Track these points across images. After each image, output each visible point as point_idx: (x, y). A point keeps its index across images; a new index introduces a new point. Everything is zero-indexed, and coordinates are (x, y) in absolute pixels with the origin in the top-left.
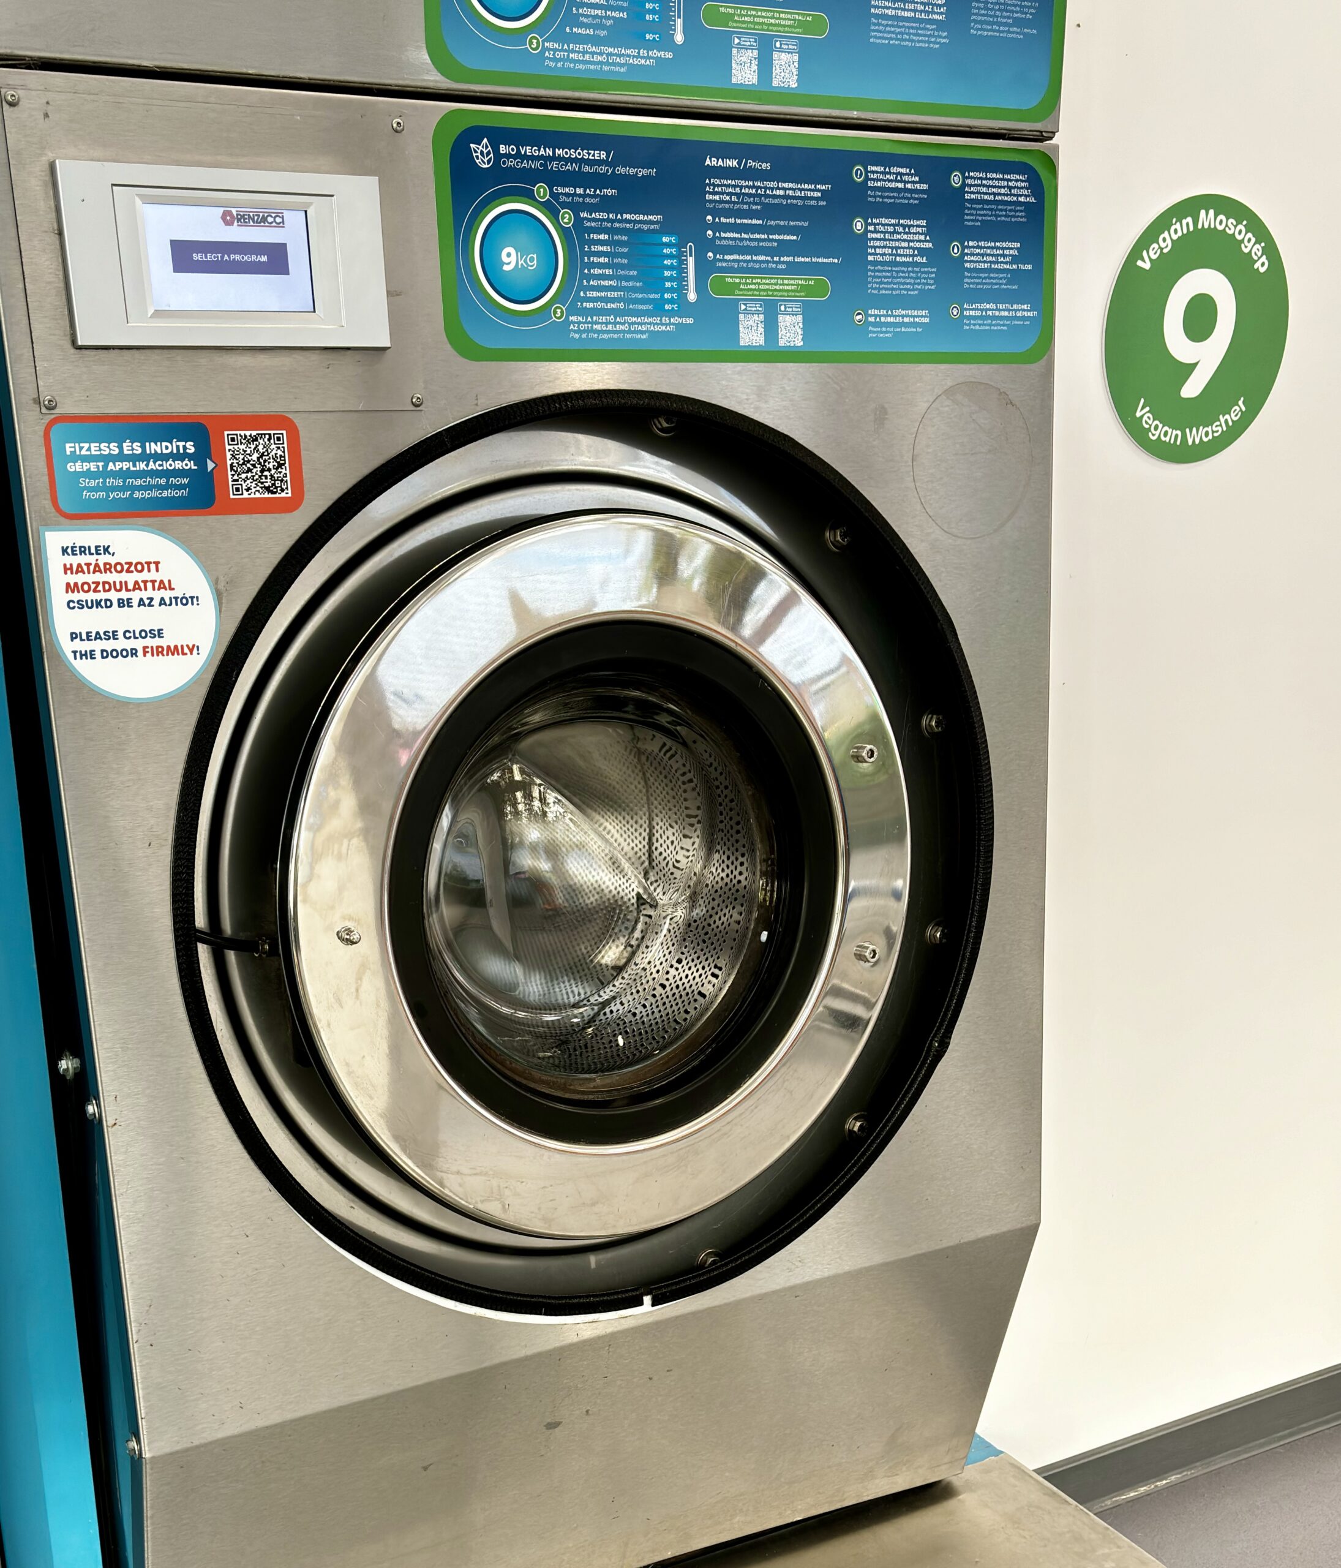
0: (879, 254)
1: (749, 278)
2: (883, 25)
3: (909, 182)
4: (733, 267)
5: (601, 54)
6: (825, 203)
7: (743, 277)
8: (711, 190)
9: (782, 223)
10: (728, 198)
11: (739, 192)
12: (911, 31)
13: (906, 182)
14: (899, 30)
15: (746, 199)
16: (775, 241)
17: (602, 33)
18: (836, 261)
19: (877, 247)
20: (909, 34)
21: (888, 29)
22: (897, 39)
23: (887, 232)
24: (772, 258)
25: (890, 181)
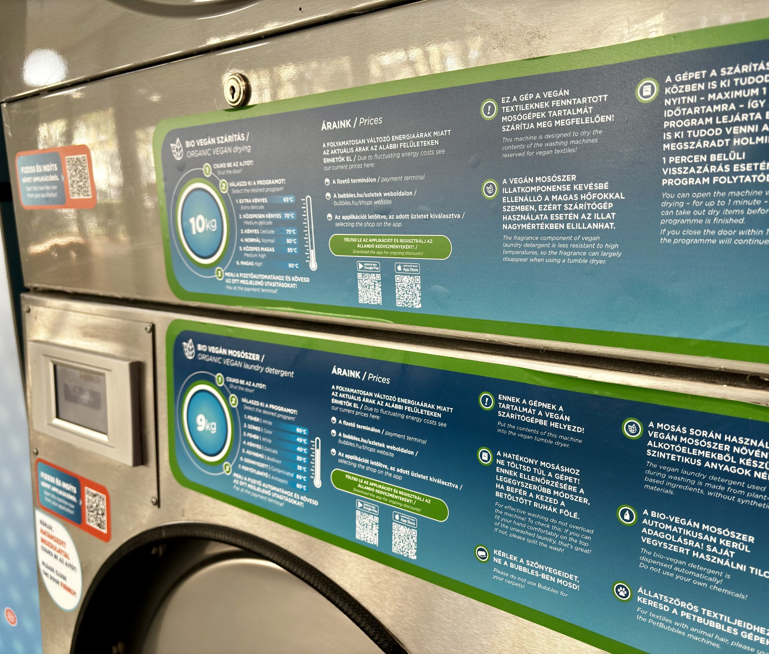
0: (510, 492)
1: (366, 480)
2: (519, 242)
3: (554, 420)
4: (352, 466)
5: (259, 280)
6: (445, 425)
7: (361, 478)
8: (336, 395)
9: (399, 436)
10: (350, 404)
11: (360, 400)
12: (560, 246)
13: (549, 420)
14: (542, 246)
15: (366, 408)
16: (392, 451)
17: (259, 264)
18: (457, 487)
19: (508, 484)
20: (557, 249)
21: (527, 245)
22: (539, 257)
23: (522, 471)
24: (389, 467)
25: (526, 415)
